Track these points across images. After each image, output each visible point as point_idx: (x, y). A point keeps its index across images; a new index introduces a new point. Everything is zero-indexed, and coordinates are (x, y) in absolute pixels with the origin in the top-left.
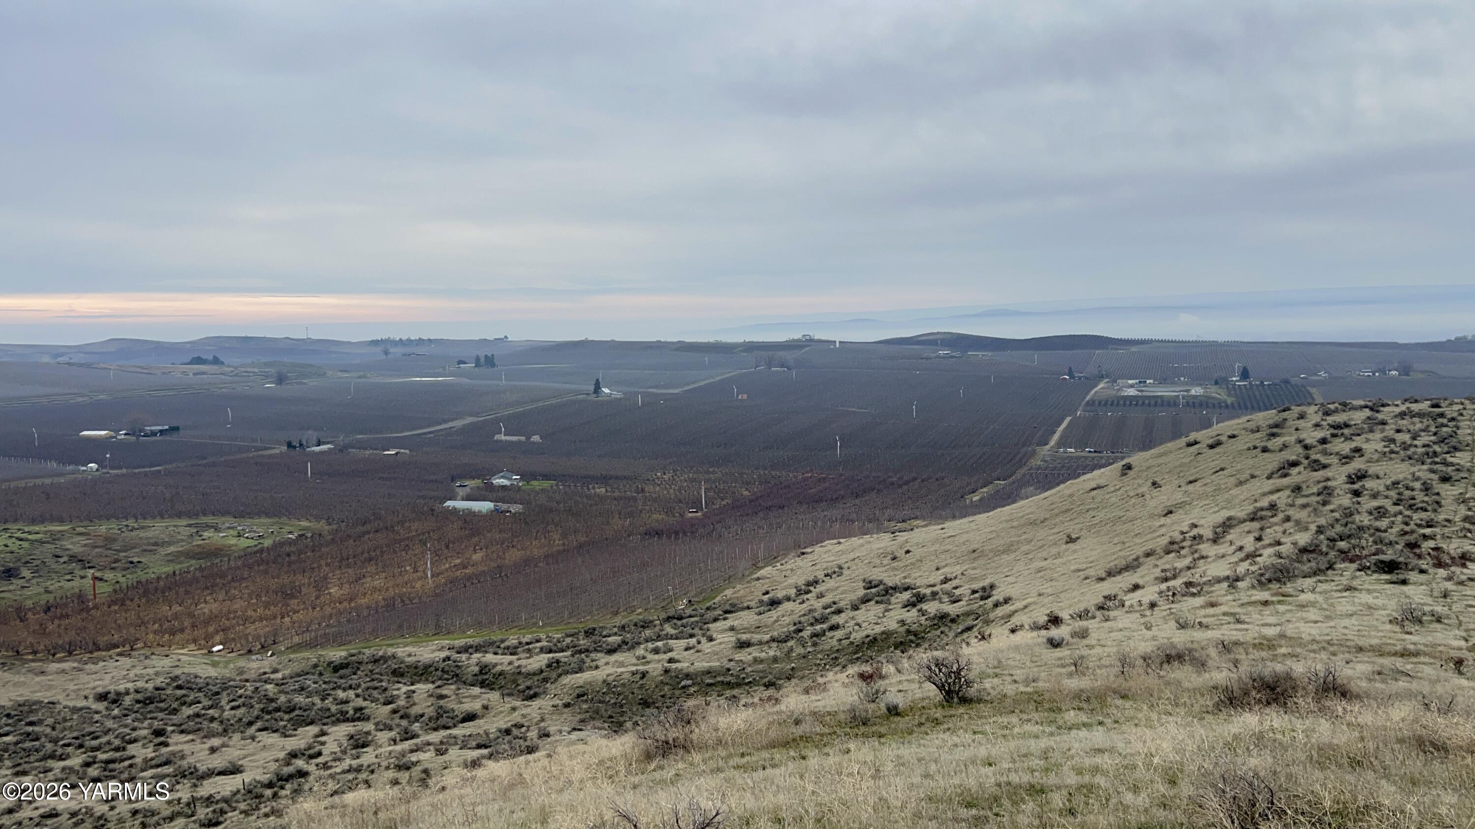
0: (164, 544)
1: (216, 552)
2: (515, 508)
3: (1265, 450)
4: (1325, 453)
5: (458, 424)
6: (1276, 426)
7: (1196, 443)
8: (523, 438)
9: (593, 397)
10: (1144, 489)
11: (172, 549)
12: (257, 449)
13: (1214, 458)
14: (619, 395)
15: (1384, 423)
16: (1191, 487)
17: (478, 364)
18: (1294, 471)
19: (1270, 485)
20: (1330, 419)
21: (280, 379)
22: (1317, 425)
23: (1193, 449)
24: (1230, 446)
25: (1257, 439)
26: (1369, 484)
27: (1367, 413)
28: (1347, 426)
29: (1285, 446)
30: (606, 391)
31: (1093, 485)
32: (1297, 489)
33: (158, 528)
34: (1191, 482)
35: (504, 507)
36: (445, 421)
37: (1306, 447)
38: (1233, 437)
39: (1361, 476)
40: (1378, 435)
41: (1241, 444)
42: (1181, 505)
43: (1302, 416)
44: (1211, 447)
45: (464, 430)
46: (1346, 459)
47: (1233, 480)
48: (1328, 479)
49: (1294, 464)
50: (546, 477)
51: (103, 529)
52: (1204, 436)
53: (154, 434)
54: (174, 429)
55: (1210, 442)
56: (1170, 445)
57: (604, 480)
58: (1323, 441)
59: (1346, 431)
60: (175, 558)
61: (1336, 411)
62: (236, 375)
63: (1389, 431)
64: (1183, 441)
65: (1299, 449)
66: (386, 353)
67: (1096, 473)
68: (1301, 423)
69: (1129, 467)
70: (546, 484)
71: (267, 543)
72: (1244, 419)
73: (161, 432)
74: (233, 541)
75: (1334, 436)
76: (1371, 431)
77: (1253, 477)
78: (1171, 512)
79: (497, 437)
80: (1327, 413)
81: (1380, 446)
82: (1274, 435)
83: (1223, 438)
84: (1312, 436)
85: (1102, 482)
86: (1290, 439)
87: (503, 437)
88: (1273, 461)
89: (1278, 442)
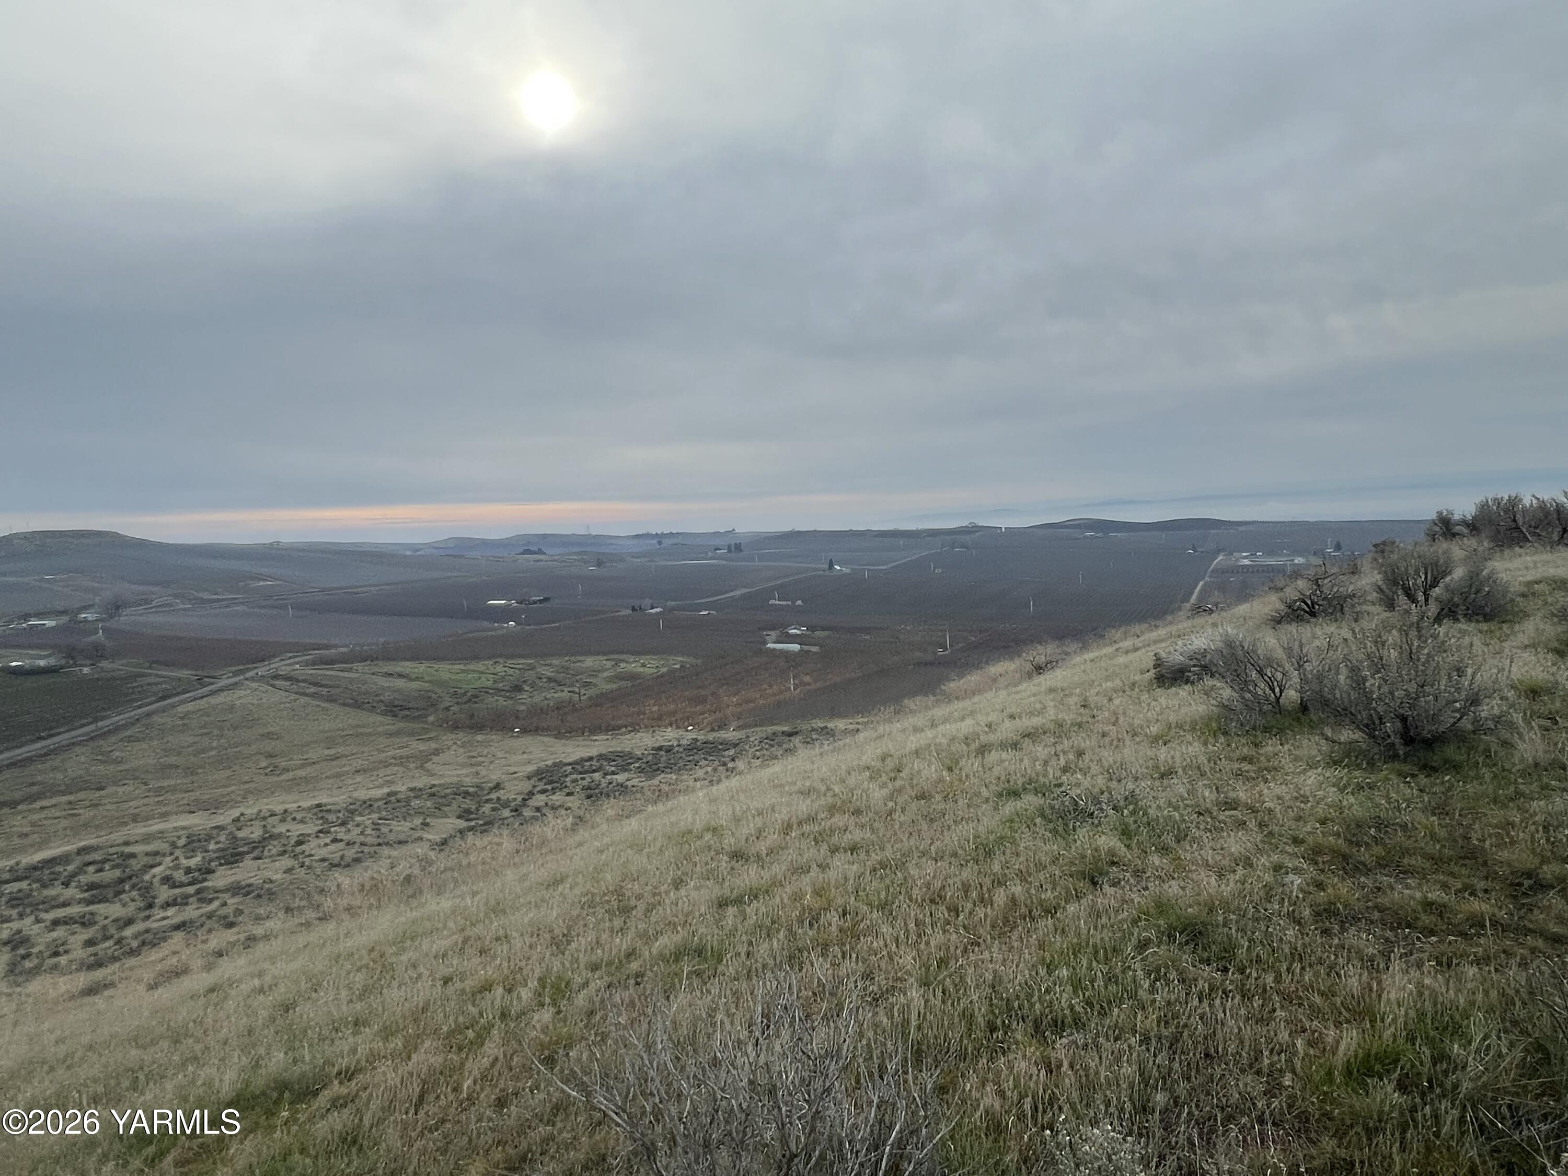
0: (599, 671)
1: (633, 677)
2: (815, 649)
5: (737, 593)
8: (790, 603)
9: (827, 573)
11: (606, 674)
12: (612, 612)
14: (848, 571)
17: (730, 551)
21: (599, 564)
30: (838, 567)
33: (589, 662)
35: (806, 648)
36: (726, 592)
45: (743, 596)
50: (823, 629)
51: (556, 662)
53: (535, 602)
54: (546, 600)
57: (866, 630)
60: (610, 680)
62: (565, 562)
66: (660, 543)
70: (826, 633)
71: (665, 670)
73: (540, 601)
74: (642, 670)
79: (772, 602)
87: (777, 602)
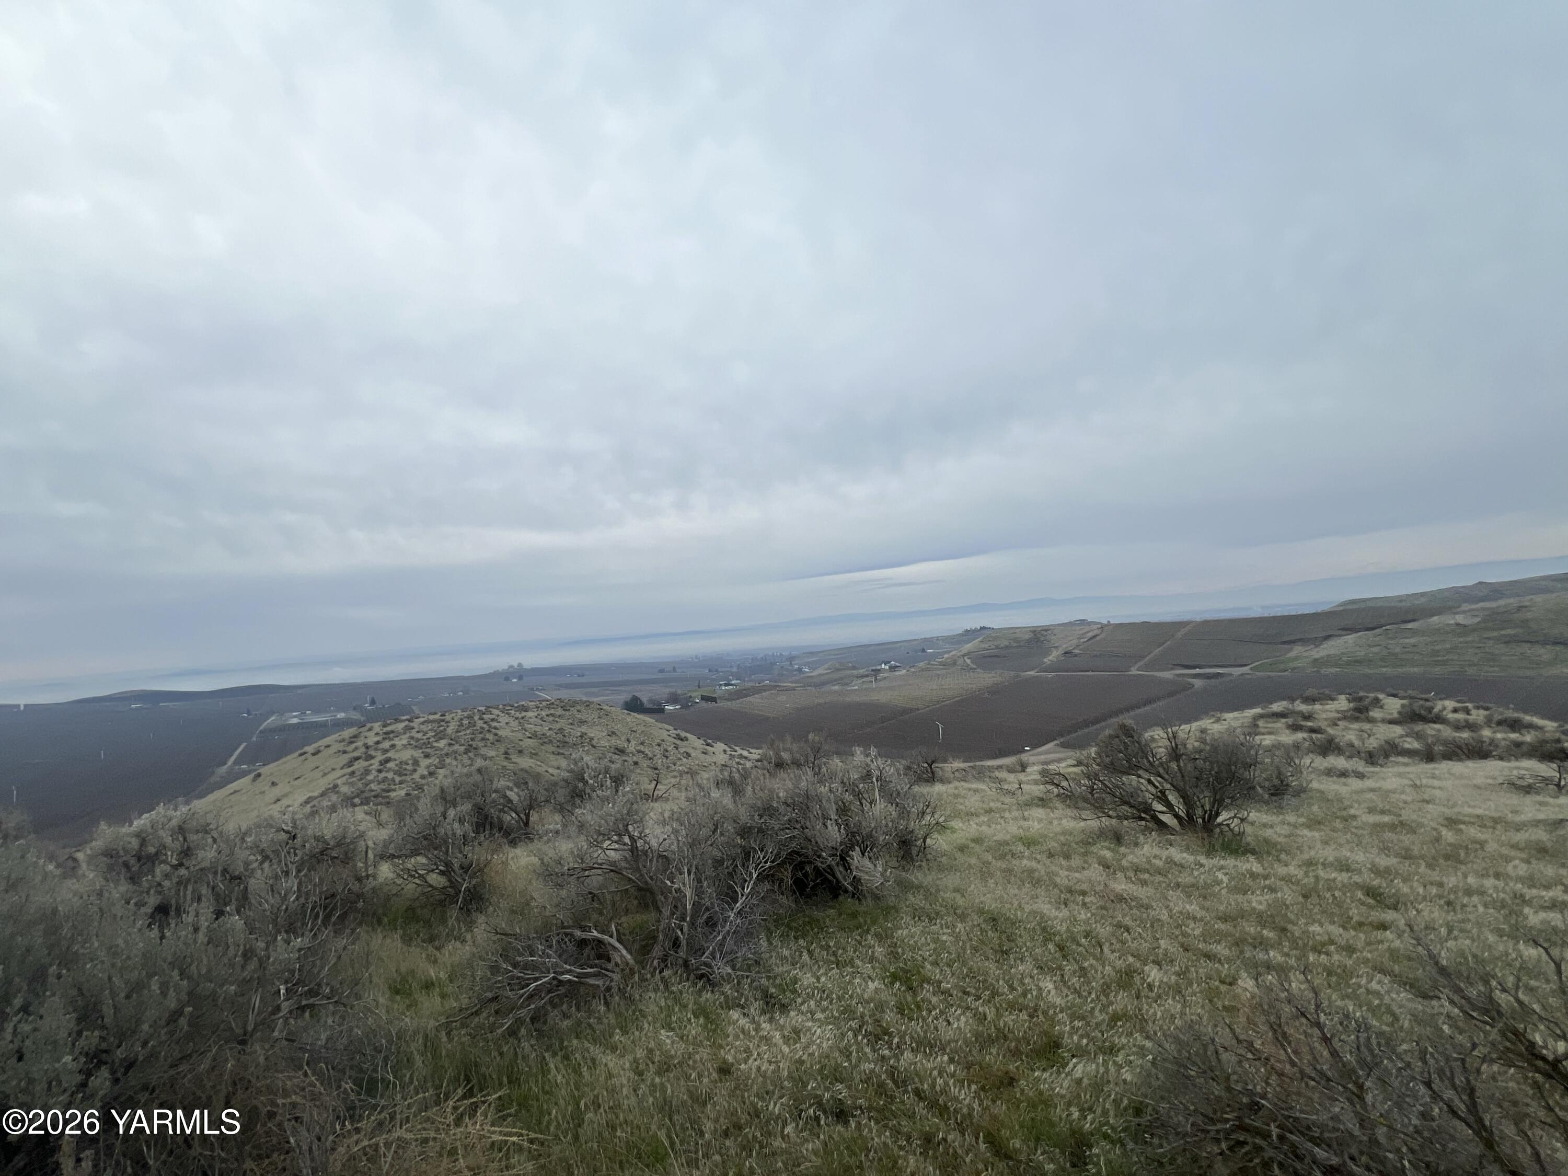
3: (345, 752)
4: (376, 749)
6: (355, 737)
7: (305, 753)
10: (266, 788)
13: (313, 761)
15: (413, 728)
16: (296, 782)
18: (356, 763)
19: (339, 773)
20: (385, 729)
22: (377, 734)
23: (303, 757)
24: (325, 753)
25: (341, 747)
26: (390, 765)
27: (407, 723)
28: (393, 732)
29: (356, 749)
31: (232, 791)
32: (353, 773)
34: (296, 779)
37: (367, 748)
38: (328, 746)
39: (388, 760)
40: (408, 735)
41: (331, 751)
42: (285, 795)
43: (370, 729)
44: (314, 754)
46: (385, 751)
47: (321, 773)
48: (371, 765)
49: (357, 759)
52: (310, 749)
55: (312, 751)
56: (289, 757)
58: (378, 743)
59: (391, 736)
61: (390, 724)
63: (414, 733)
64: (297, 754)
65: (363, 750)
67: (235, 783)
68: (368, 734)
69: (259, 775)
72: (337, 735)
75: (384, 739)
76: (405, 733)
77: (333, 769)
78: (278, 800)
80: (384, 726)
81: (405, 742)
82: (352, 742)
83: (322, 748)
84: (372, 739)
85: (238, 788)
86: (359, 744)
88: (345, 759)
89: (353, 746)
